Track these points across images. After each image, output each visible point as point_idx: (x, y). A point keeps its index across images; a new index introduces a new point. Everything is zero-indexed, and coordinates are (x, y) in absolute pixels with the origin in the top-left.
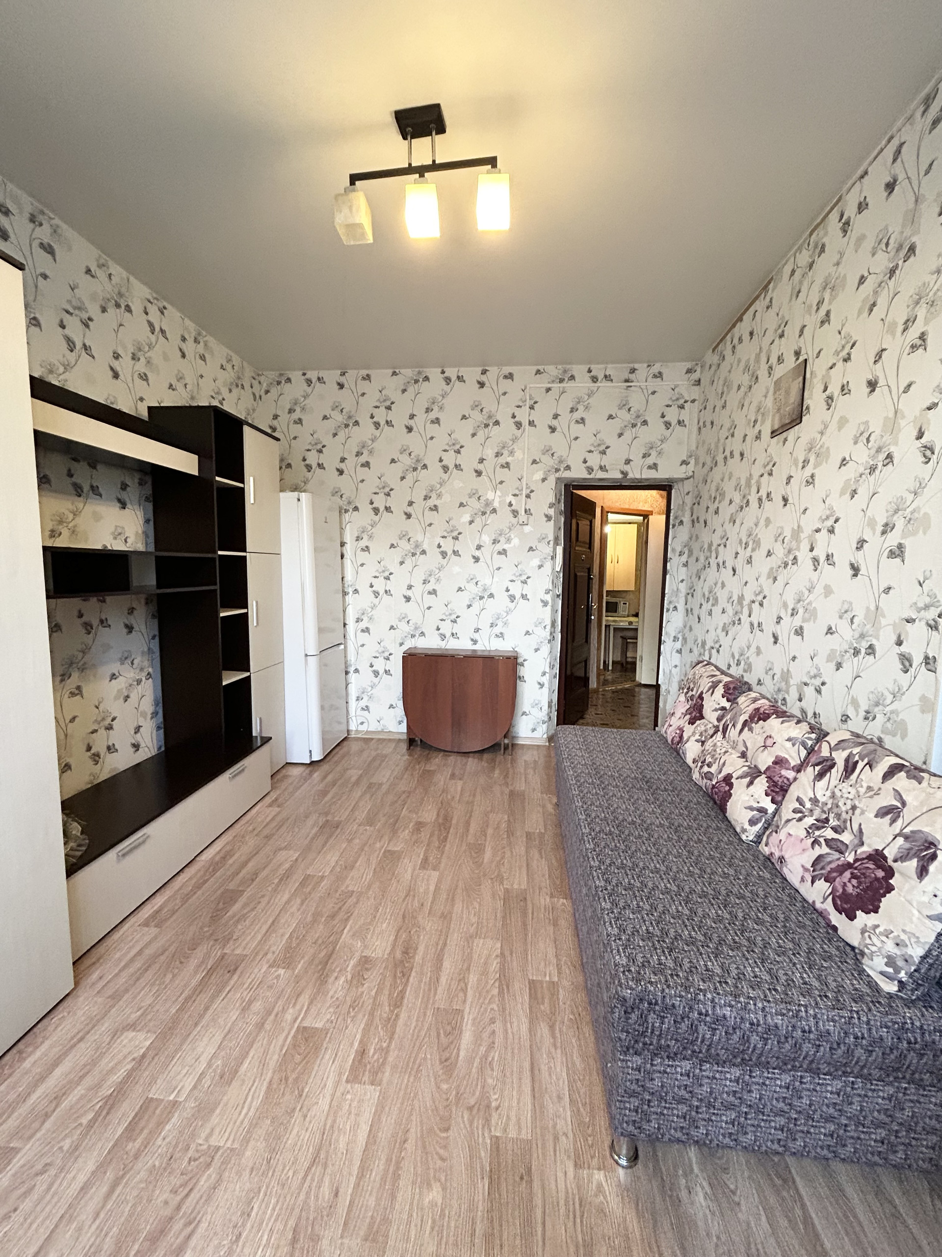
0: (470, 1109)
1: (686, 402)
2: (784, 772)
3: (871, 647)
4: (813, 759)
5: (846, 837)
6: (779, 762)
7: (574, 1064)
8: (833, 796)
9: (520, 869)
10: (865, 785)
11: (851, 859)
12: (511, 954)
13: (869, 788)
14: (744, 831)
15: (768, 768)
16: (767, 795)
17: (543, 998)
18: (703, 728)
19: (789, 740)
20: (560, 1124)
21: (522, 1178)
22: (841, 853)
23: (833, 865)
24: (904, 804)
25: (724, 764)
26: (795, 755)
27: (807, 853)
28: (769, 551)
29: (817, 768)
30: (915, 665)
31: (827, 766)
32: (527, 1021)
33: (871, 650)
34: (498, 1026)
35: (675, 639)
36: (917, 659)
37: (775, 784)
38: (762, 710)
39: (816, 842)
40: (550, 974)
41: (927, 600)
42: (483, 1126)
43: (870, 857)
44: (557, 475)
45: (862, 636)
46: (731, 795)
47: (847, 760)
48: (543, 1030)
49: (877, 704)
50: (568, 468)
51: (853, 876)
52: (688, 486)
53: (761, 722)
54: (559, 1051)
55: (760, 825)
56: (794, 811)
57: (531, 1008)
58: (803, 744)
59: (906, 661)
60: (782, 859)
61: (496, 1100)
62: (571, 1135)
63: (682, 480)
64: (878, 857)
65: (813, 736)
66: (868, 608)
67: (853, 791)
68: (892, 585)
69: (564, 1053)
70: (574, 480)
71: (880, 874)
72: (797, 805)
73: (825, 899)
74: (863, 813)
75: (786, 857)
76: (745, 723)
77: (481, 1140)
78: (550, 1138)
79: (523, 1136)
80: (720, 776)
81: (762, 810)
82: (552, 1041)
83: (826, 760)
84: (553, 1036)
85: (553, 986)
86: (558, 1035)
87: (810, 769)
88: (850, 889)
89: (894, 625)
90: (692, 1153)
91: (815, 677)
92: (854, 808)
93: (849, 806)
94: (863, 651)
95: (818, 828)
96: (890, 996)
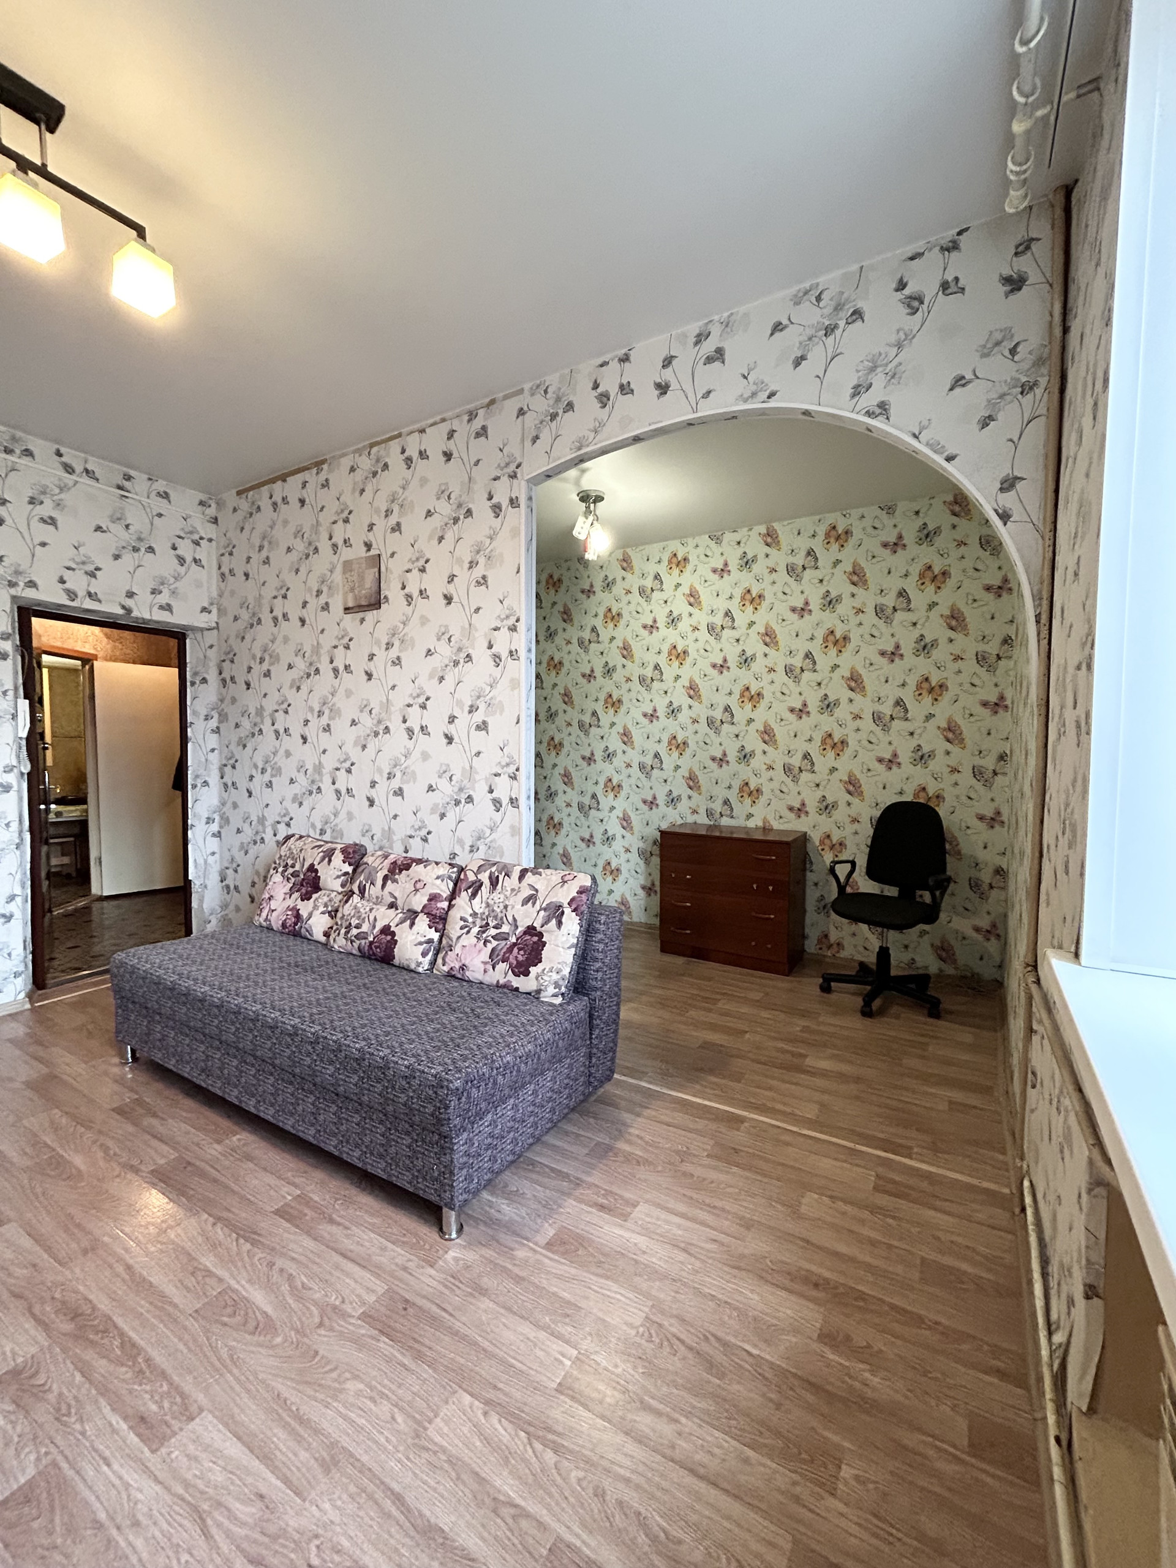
0: (321, 1325)
1: (201, 538)
2: (440, 905)
3: (469, 797)
4: (464, 886)
5: (505, 928)
6: (433, 898)
7: (373, 1224)
8: (488, 905)
9: (149, 1146)
10: (509, 889)
11: (514, 940)
12: (229, 1211)
13: (513, 890)
14: (419, 964)
15: (424, 907)
16: (430, 927)
17: (301, 1212)
18: (326, 899)
19: (438, 878)
20: (399, 1260)
21: (405, 1309)
22: (506, 939)
23: (504, 950)
24: (537, 891)
25: (375, 919)
26: (444, 888)
27: (483, 953)
28: (354, 721)
29: (470, 891)
30: (504, 805)
31: (477, 887)
32: (305, 1236)
33: (470, 799)
34: (280, 1263)
35: (209, 821)
36: (505, 801)
37: (435, 916)
38: (399, 862)
39: (486, 942)
40: (287, 1194)
41: (508, 760)
42: (345, 1321)
43: (525, 933)
44: (13, 591)
45: (461, 790)
46: (396, 941)
47: (490, 878)
48: (325, 1229)
49: (479, 838)
50: (31, 584)
51: (520, 949)
52: (211, 637)
53: (404, 872)
54: (354, 1228)
55: (431, 954)
56: (461, 928)
57: (297, 1227)
58: (450, 878)
59: (497, 804)
60: (463, 968)
61: (337, 1298)
62: (412, 1257)
63: (202, 630)
64: (531, 930)
65: (455, 869)
66: (463, 768)
67: (502, 896)
68: (481, 750)
69: (358, 1225)
70: (40, 603)
71: (535, 939)
72: (462, 923)
73: (506, 974)
74: (513, 907)
75: (467, 963)
76: (385, 879)
77: (351, 1327)
78: (401, 1274)
79: (380, 1291)
80: (375, 932)
81: (430, 941)
82: (341, 1228)
83: (473, 883)
84: (339, 1224)
85: (301, 1198)
86: (342, 1221)
87: (464, 894)
88: (520, 958)
89: (486, 779)
90: (485, 1195)
91: (420, 828)
92: (506, 907)
93: (502, 907)
94: (463, 801)
95: (484, 932)
96: (561, 1005)
